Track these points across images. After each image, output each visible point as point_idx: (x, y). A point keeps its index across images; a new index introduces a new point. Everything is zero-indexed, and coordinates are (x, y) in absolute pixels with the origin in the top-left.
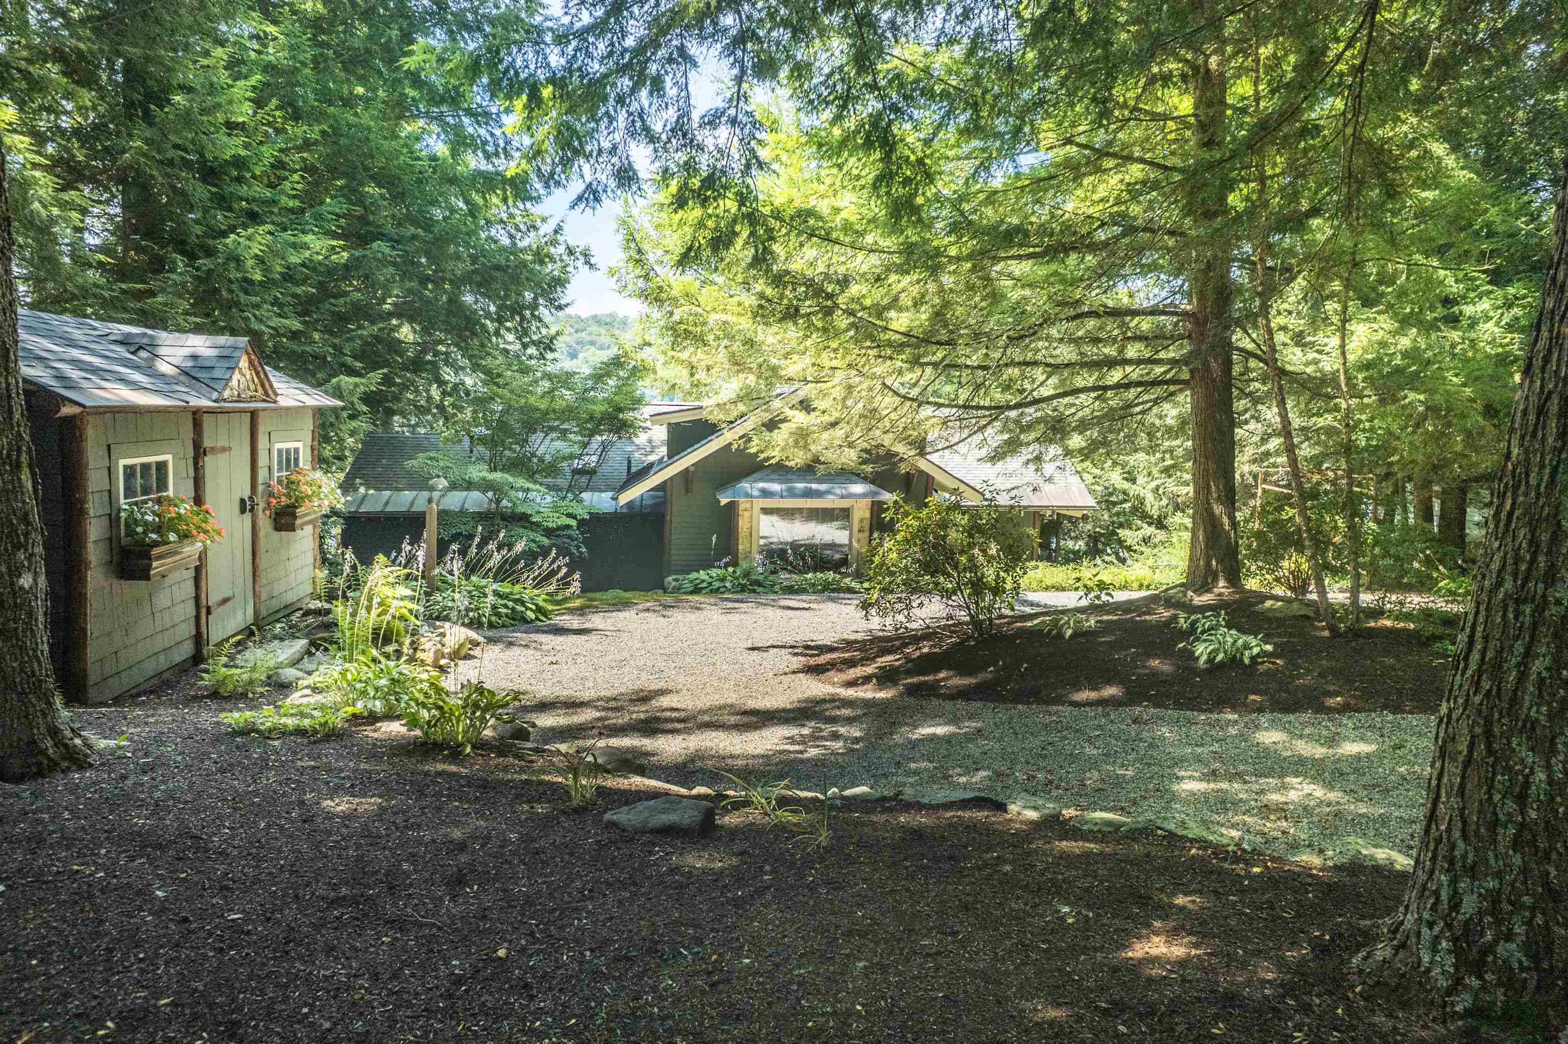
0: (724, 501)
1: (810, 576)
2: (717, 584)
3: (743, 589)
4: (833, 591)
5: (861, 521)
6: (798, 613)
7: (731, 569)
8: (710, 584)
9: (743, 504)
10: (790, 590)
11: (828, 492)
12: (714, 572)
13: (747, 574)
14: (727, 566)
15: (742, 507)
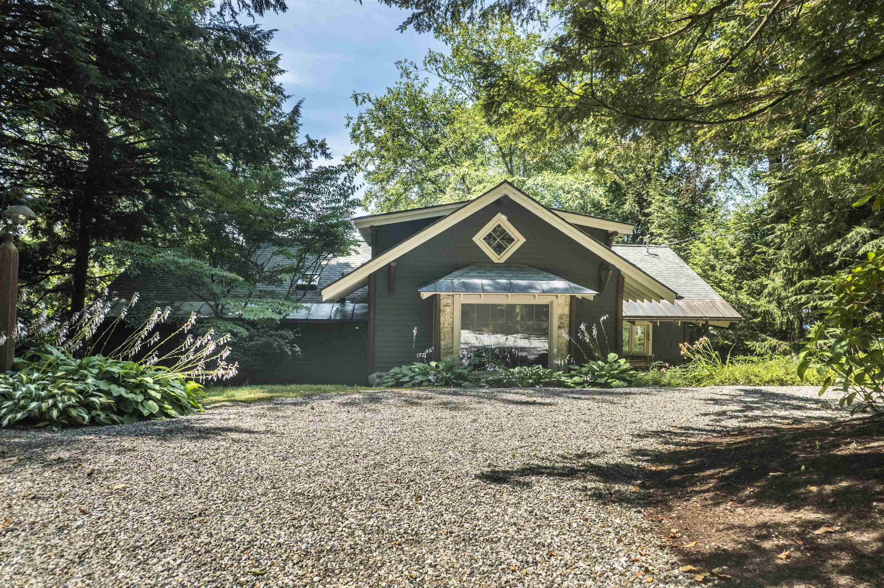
0: (425, 295)
1: (517, 369)
2: (419, 378)
3: (447, 383)
4: (546, 384)
5: (561, 317)
6: (532, 408)
7: (433, 364)
8: (412, 378)
9: (445, 299)
10: (498, 383)
11: (531, 287)
12: (417, 366)
13: (449, 368)
14: (430, 358)
15: (443, 302)
